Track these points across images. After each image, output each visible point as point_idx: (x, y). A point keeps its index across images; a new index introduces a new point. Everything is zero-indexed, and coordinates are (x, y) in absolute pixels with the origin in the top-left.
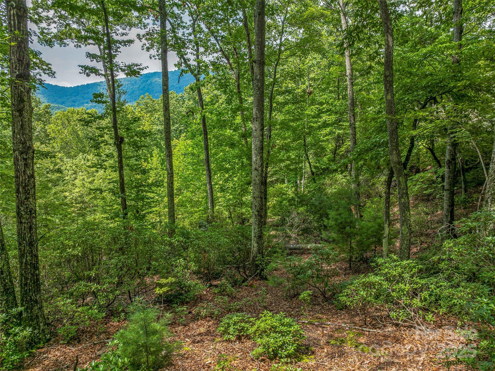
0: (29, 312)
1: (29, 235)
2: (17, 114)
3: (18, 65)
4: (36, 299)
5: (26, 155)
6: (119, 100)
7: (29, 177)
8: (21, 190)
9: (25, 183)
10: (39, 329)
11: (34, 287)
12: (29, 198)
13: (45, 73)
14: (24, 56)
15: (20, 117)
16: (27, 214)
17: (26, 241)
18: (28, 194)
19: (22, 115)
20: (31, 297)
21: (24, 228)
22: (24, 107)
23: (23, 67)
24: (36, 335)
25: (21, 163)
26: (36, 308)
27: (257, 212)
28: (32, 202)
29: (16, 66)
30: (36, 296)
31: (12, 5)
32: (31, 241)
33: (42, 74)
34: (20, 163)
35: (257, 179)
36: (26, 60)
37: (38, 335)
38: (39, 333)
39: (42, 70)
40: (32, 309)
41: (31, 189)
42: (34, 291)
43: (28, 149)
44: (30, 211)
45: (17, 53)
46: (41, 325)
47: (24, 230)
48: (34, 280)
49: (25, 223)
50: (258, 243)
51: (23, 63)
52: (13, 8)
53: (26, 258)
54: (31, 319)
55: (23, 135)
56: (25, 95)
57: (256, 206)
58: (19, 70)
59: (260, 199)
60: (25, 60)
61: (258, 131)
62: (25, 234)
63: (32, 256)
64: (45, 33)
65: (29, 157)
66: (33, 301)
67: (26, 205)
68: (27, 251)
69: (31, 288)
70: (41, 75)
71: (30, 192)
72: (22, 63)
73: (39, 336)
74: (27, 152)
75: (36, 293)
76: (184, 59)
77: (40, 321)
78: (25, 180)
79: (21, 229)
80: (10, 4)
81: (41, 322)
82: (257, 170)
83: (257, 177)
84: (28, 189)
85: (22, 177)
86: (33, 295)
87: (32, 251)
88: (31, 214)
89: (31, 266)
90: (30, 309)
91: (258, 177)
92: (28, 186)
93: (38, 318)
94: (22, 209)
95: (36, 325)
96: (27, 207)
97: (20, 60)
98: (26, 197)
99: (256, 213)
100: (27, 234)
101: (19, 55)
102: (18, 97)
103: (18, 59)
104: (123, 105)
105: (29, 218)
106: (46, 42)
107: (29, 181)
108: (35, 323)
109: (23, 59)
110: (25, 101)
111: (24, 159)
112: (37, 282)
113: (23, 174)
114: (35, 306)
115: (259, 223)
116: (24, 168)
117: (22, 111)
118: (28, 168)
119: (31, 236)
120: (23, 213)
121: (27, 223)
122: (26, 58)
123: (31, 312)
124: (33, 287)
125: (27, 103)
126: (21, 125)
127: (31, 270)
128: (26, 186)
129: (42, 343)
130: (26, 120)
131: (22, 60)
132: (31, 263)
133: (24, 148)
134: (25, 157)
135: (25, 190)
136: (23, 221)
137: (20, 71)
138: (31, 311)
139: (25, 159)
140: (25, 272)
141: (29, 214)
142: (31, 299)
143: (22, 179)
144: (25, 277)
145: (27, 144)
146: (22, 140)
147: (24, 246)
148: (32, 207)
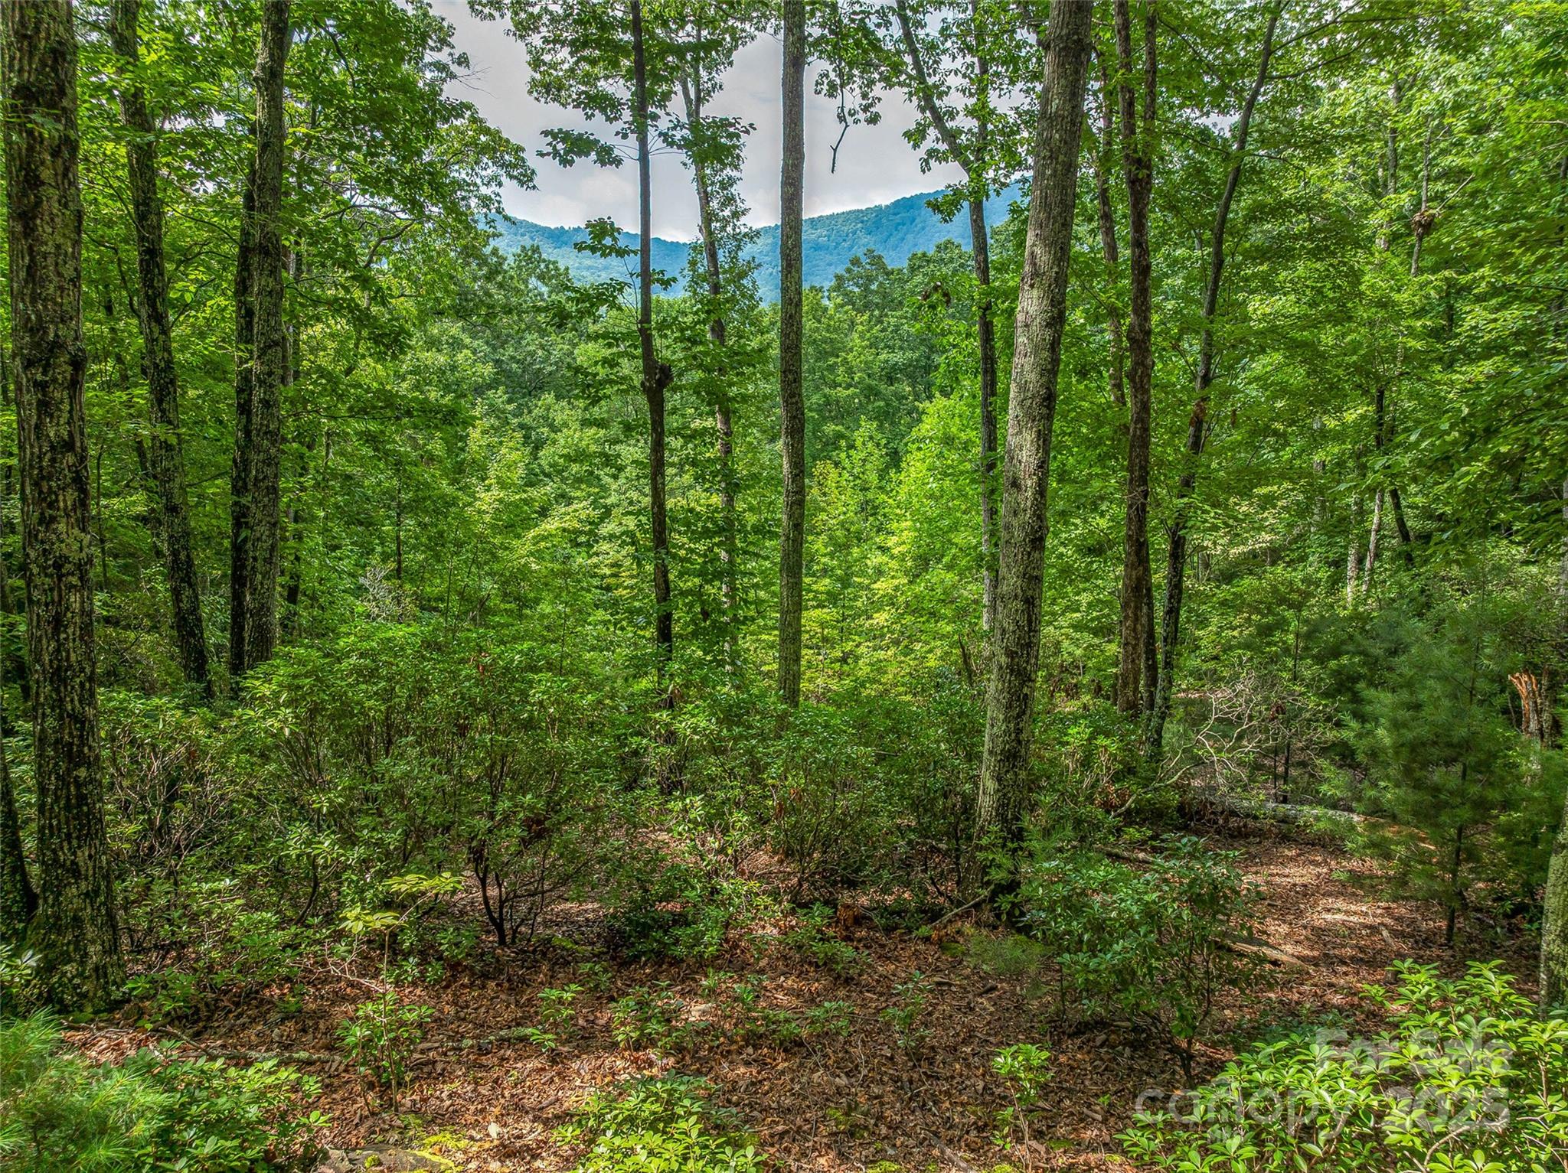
0: (50, 901)
1: (53, 644)
3: (18, 55)
4: (73, 862)
5: (44, 373)
6: (734, 259)
7: (53, 448)
9: (41, 468)
10: (82, 963)
11: (67, 823)
12: (53, 519)
13: (512, 177)
14: (39, 22)
15: (26, 239)
16: (46, 575)
17: (42, 666)
18: (51, 506)
19: (33, 230)
20: (54, 851)
21: (38, 622)
22: (38, 203)
23: (36, 59)
24: (70, 980)
25: (28, 397)
26: (74, 890)
27: (1007, 655)
28: (64, 536)
29: (13, 58)
30: (74, 854)
32: (59, 668)
33: (504, 179)
36: (48, 38)
37: (77, 981)
38: (80, 975)
39: (502, 166)
40: (60, 894)
41: (63, 489)
42: (69, 836)
43: (51, 351)
44: (58, 566)
45: (13, 10)
46: (91, 949)
48: (68, 800)
51: (36, 47)
53: (43, 721)
54: (54, 925)
55: (34, 301)
56: (43, 162)
58: (21, 71)
60: (43, 35)
62: (40, 641)
63: (61, 718)
64: (545, 64)
65: (54, 380)
66: (63, 866)
67: (42, 542)
68: (46, 698)
69: (55, 823)
70: (500, 184)
71: (57, 501)
72: (33, 48)
73: (78, 986)
74: (48, 360)
75: (75, 843)
76: (934, 110)
77: (89, 936)
78: (39, 457)
81: (93, 942)
82: (1018, 487)
83: (1016, 515)
84: (50, 487)
85: (32, 446)
86: (62, 848)
87: (61, 700)
88: (60, 577)
89: (56, 750)
90: (52, 892)
91: (1021, 517)
92: (49, 478)
93: (80, 928)
94: (33, 554)
95: (71, 947)
96: (45, 550)
97: (25, 36)
98: (42, 514)
99: (1004, 660)
100: (44, 641)
101: (22, 17)
102: (21, 168)
103: (16, 33)
104: (742, 275)
105: (51, 590)
106: (547, 87)
107: (53, 460)
108: (69, 943)
109: (37, 30)
110: (43, 183)
111: (36, 384)
112: (79, 806)
113: (33, 437)
114: (69, 884)
115: (1010, 702)
116: (39, 417)
117: (34, 218)
118: (51, 416)
119: (58, 651)
120: (35, 571)
121: (47, 605)
122: (48, 29)
123: (57, 902)
124: (63, 820)
125: (51, 190)
126: (29, 268)
127: (56, 764)
128: (43, 478)
129: (90, 1009)
130: (49, 248)
131: (30, 37)
132: (57, 742)
133: (37, 345)
134: (39, 377)
135: (41, 492)
137: (26, 75)
138: (56, 899)
139: (41, 386)
141: (51, 576)
142: (56, 860)
143: (32, 454)
145: (46, 333)
146: (29, 318)
147: (38, 681)
148: (65, 551)
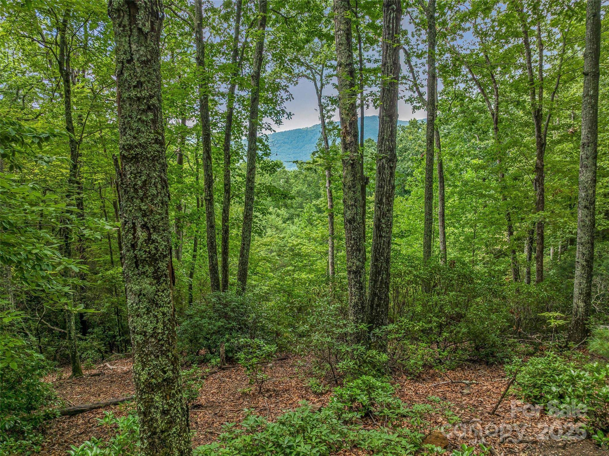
2: (388, 119)
8: (384, 201)
29: (391, 69)
31: (393, 9)
32: (388, 258)
34: (386, 171)
35: (587, 219)
47: (384, 245)
49: (385, 237)
50: (585, 302)
52: (394, 11)
57: (583, 254)
59: (590, 246)
61: (590, 159)
62: (384, 249)
63: (387, 275)
79: (380, 243)
80: (390, 8)
82: (588, 208)
83: (587, 217)
91: (589, 218)
94: (383, 221)
99: (584, 263)
120: (384, 226)
136: (383, 234)
140: (380, 291)
144: (378, 297)
